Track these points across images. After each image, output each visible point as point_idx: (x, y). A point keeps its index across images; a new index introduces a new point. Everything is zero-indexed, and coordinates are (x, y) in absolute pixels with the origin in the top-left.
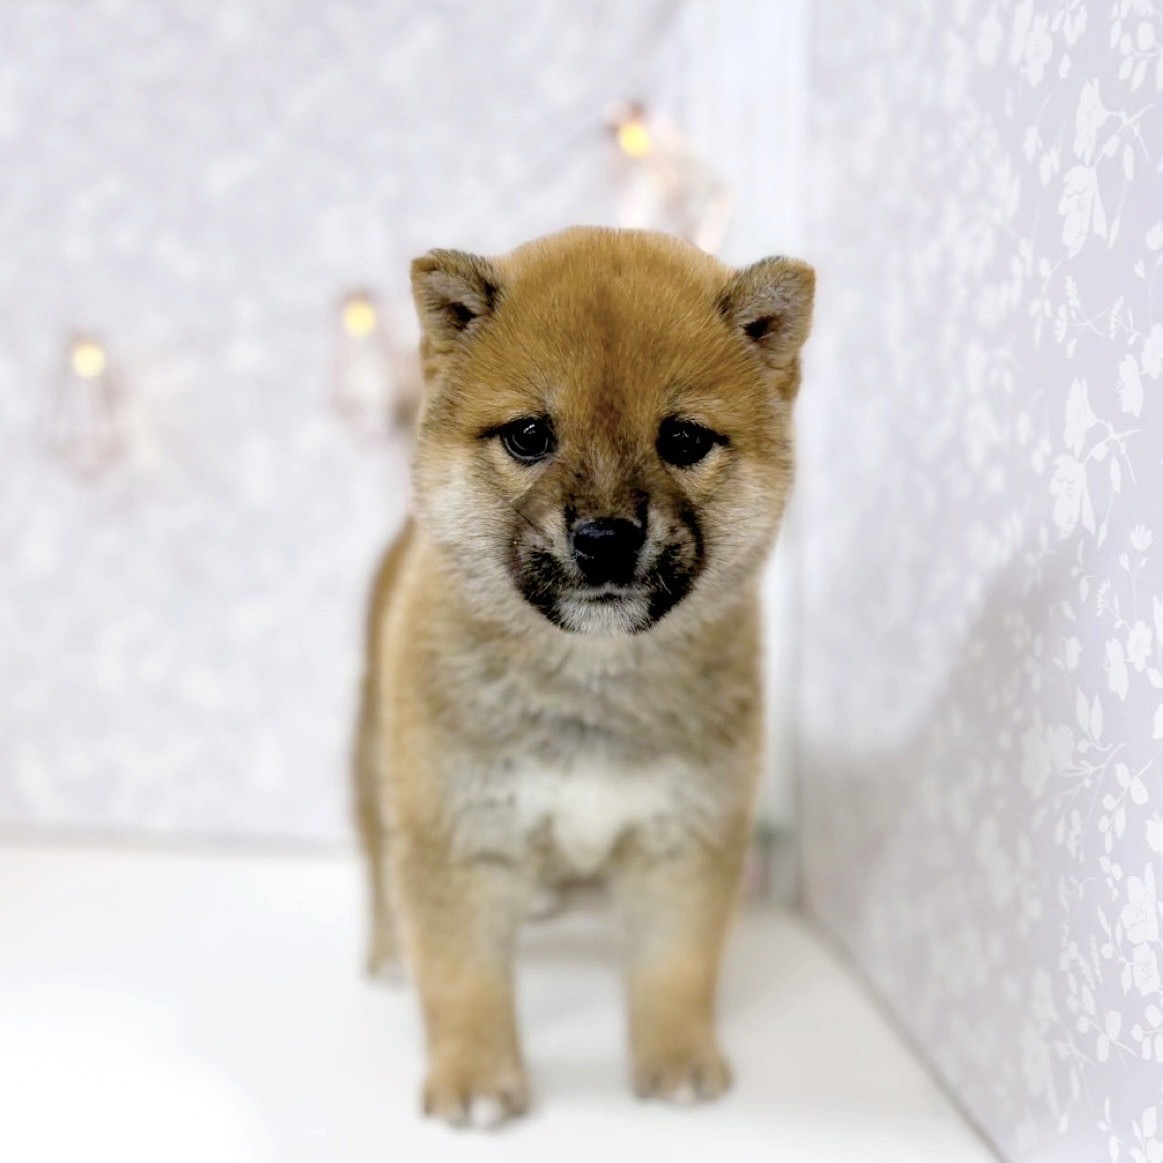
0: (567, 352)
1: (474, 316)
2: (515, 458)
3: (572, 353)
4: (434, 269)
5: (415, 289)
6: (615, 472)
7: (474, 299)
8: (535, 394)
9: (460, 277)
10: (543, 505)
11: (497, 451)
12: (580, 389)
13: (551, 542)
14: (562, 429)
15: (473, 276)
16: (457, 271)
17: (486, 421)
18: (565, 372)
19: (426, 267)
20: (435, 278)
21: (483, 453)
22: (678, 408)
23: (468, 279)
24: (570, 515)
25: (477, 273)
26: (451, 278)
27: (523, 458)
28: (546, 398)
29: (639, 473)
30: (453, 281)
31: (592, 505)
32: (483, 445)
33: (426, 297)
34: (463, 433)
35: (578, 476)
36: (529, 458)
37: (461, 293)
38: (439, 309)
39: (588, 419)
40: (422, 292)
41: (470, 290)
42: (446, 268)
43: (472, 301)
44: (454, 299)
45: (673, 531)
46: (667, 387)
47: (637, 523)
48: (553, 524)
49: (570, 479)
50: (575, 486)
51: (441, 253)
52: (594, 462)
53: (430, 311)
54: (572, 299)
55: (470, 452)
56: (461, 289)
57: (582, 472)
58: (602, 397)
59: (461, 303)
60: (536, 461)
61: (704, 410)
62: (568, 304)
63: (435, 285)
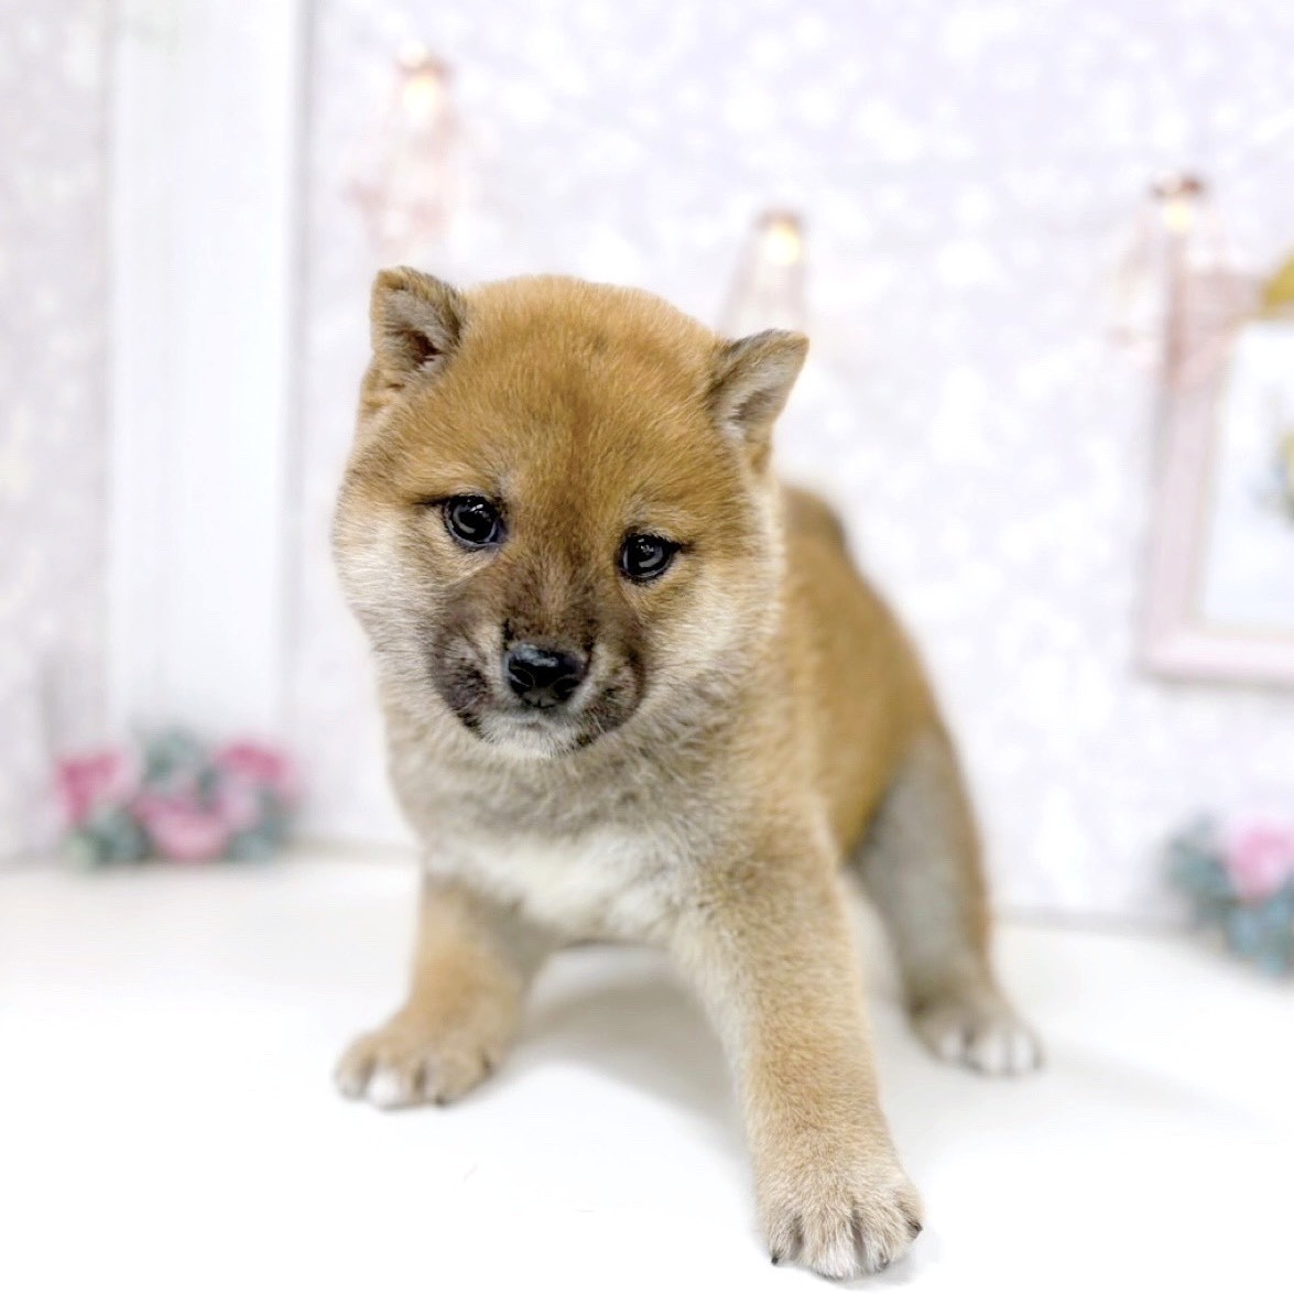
0: (527, 430)
1: (434, 351)
2: (455, 540)
3: (536, 435)
4: (402, 288)
5: (375, 304)
6: (566, 588)
7: (437, 332)
8: (488, 473)
9: (428, 304)
10: (480, 611)
11: (434, 525)
12: (541, 479)
13: (484, 659)
14: (516, 517)
15: (443, 307)
16: (427, 298)
17: (428, 489)
18: (525, 456)
19: (393, 284)
20: (401, 298)
21: (417, 522)
22: (642, 518)
23: (437, 310)
24: (509, 634)
25: (448, 306)
26: (418, 303)
27: (465, 541)
28: (502, 479)
29: (590, 594)
30: (420, 306)
31: (538, 629)
32: (419, 513)
33: (386, 316)
34: (398, 495)
35: (526, 587)
36: (471, 543)
37: (427, 322)
38: (398, 334)
39: (545, 516)
40: (382, 309)
41: (437, 322)
42: (415, 290)
43: (436, 336)
44: (417, 327)
45: (615, 672)
46: (635, 493)
47: (583, 657)
48: (488, 636)
49: (515, 588)
50: (520, 599)
51: (413, 274)
52: (545, 573)
53: (387, 334)
54: (537, 371)
55: (401, 517)
56: (427, 318)
57: (530, 581)
58: (563, 496)
59: (423, 333)
60: (477, 549)
61: (669, 523)
62: (531, 376)
63: (399, 305)
